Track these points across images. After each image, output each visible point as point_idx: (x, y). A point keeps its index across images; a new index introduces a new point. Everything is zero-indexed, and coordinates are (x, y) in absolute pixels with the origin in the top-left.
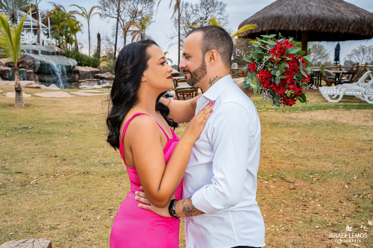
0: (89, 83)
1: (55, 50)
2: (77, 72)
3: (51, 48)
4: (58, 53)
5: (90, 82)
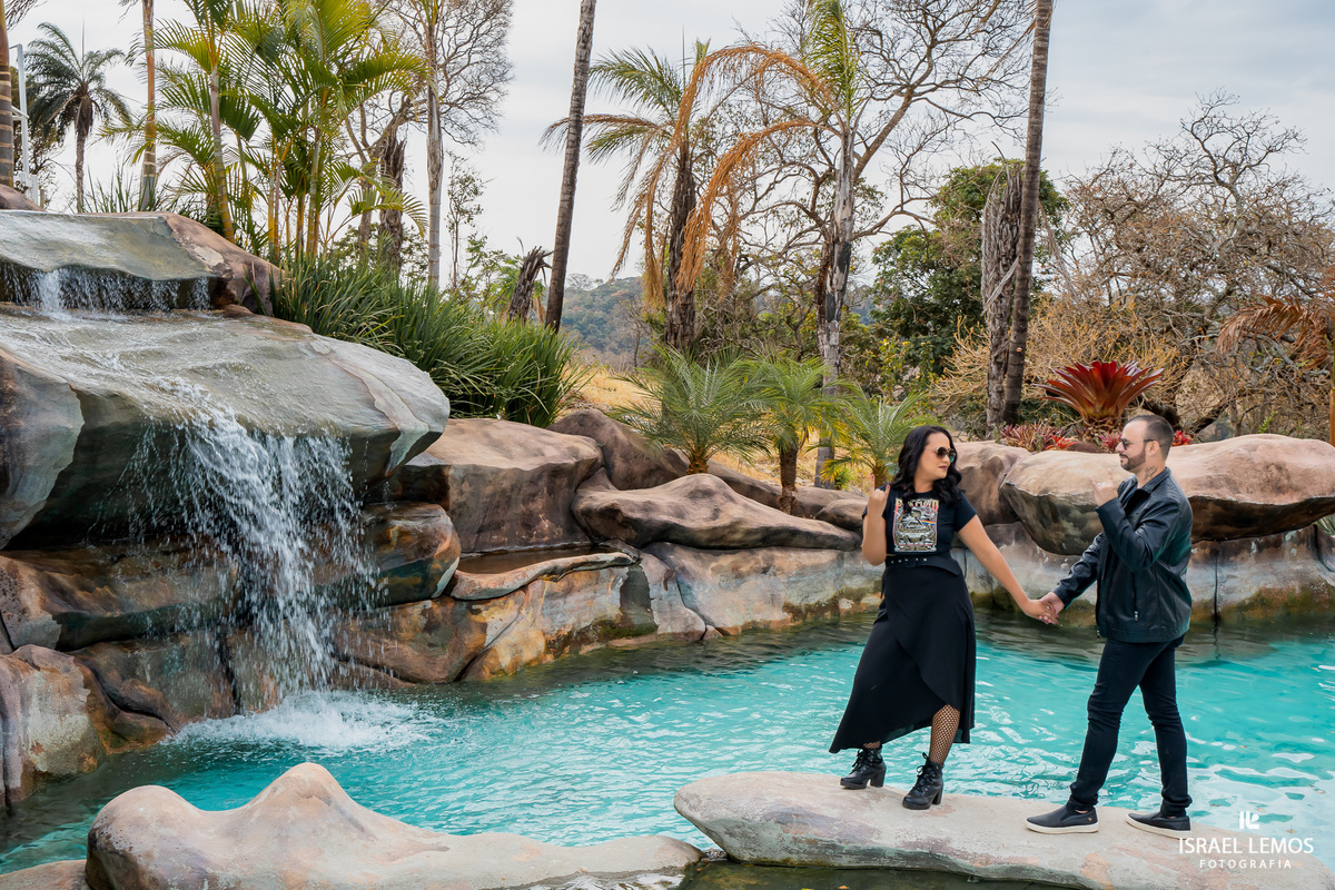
0: (551, 596)
1: (201, 265)
2: (431, 487)
3: (154, 238)
4: (220, 295)
5: (560, 586)
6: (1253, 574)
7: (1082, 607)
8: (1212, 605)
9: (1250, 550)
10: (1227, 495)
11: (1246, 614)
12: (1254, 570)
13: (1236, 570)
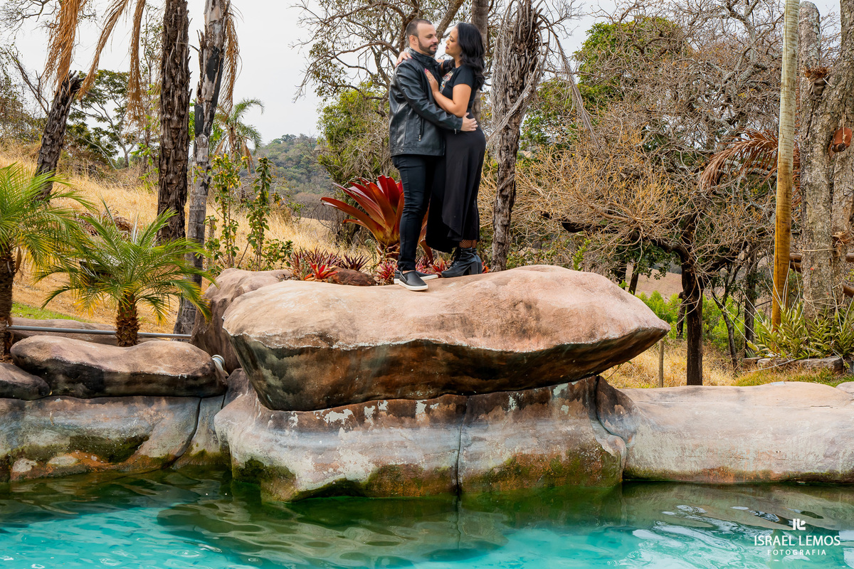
6: (507, 436)
7: (284, 476)
8: (453, 474)
9: (506, 407)
10: (459, 340)
11: (495, 485)
12: (510, 431)
13: (486, 431)
